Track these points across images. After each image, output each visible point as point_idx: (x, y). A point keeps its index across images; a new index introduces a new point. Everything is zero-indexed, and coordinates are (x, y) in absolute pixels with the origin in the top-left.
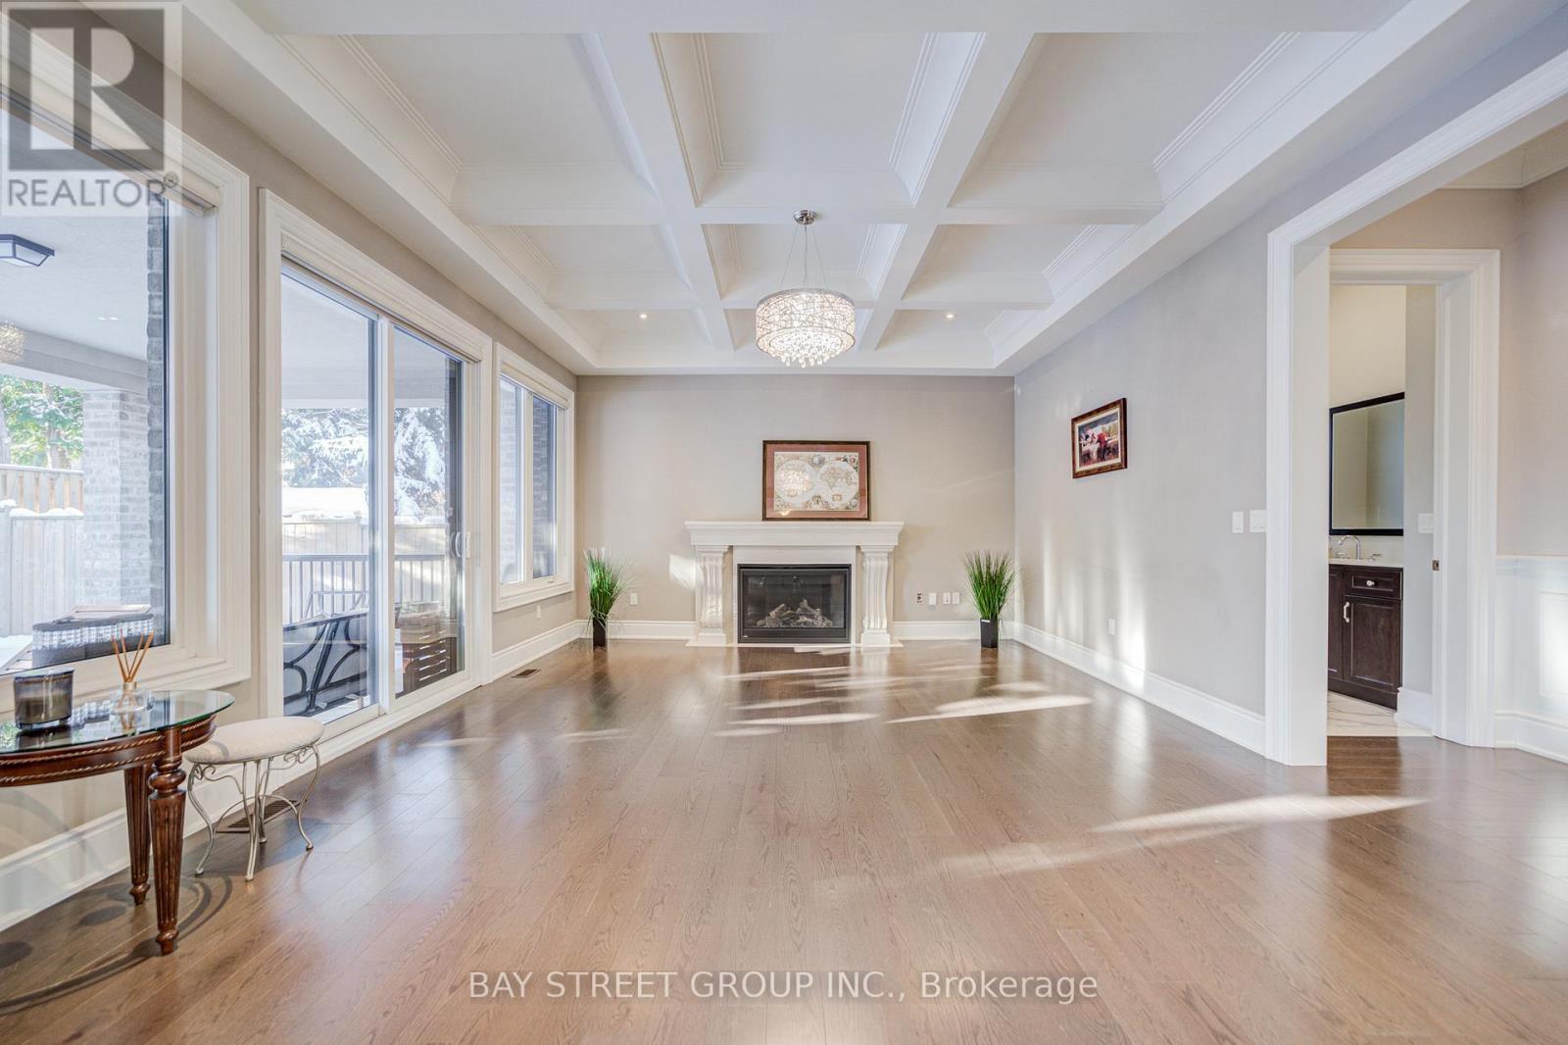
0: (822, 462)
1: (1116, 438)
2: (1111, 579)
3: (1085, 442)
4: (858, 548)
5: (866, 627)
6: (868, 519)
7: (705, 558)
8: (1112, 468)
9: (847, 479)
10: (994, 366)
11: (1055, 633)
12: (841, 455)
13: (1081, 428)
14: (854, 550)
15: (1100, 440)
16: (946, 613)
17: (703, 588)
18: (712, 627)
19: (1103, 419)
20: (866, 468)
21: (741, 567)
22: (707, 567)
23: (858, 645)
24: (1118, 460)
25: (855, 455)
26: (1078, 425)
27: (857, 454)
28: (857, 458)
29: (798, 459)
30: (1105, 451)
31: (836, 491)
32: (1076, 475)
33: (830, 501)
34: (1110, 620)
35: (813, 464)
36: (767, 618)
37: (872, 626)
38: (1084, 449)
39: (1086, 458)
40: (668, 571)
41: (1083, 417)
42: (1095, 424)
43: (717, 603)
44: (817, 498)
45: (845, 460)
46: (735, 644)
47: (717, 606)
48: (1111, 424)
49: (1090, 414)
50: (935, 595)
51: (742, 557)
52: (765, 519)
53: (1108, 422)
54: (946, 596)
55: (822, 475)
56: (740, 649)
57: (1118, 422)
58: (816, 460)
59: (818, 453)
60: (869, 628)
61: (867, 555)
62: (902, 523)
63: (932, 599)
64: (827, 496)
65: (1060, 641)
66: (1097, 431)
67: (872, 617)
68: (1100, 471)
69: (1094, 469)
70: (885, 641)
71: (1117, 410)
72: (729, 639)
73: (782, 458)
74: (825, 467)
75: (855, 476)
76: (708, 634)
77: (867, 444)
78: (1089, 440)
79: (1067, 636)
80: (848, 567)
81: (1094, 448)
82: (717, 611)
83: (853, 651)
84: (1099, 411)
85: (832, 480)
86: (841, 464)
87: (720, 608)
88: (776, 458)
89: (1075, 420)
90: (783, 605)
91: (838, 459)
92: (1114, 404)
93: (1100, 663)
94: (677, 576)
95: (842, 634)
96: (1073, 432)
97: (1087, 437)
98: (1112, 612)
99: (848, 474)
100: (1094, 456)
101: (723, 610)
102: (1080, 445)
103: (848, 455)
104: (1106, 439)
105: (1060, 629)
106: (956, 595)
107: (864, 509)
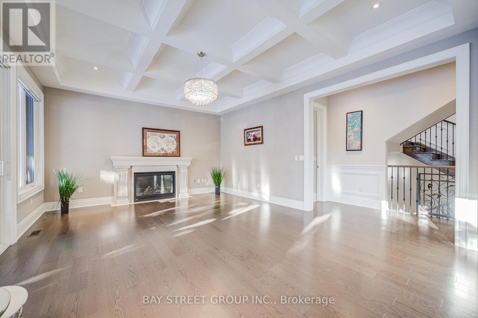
0: (164, 137)
1: (260, 136)
2: (258, 173)
3: (249, 136)
4: (177, 166)
5: (180, 192)
6: (180, 156)
7: (120, 171)
8: (259, 144)
9: (172, 143)
10: (218, 112)
11: (237, 188)
12: (170, 135)
13: (247, 132)
14: (176, 166)
15: (254, 136)
16: (203, 185)
17: (118, 183)
18: (123, 197)
19: (256, 130)
20: (178, 140)
21: (135, 173)
22: (121, 174)
23: (178, 198)
24: (261, 142)
25: (175, 135)
26: (246, 131)
27: (176, 135)
28: (176, 136)
29: (155, 135)
30: (255, 139)
31: (169, 147)
32: (245, 145)
33: (167, 150)
34: (258, 184)
35: (161, 137)
36: (144, 192)
37: (183, 191)
38: (248, 138)
39: (249, 140)
40: (99, 177)
41: (248, 129)
42: (252, 132)
43: (125, 188)
44: (163, 149)
45: (172, 137)
46: (133, 203)
47: (125, 189)
48: (258, 132)
49: (251, 129)
50: (199, 180)
51: (135, 170)
52: (144, 156)
53: (257, 131)
54: (203, 180)
55: (164, 141)
56: (135, 205)
57: (260, 132)
58: (162, 136)
59: (162, 134)
60: (181, 192)
61: (180, 168)
62: (192, 158)
63: (199, 181)
64: (166, 148)
65: (240, 191)
66: (253, 133)
67: (183, 189)
68: (254, 144)
69: (252, 144)
70: (187, 196)
71: (260, 129)
72: (131, 201)
73: (150, 134)
74: (165, 139)
75: (175, 142)
76: (121, 201)
77: (179, 132)
78: (250, 135)
79: (242, 189)
80: (174, 172)
81: (252, 138)
82: (125, 191)
83: (176, 201)
84: (254, 128)
85: (167, 143)
86: (170, 138)
87: (126, 190)
88: (147, 134)
89: (245, 130)
90: (149, 187)
91: (169, 136)
92: (259, 127)
93: (255, 195)
94: (104, 179)
95: (173, 195)
96: (245, 133)
97: (249, 135)
98: (258, 181)
99: (173, 141)
100: (252, 140)
101: (128, 190)
102: (247, 137)
103: (173, 135)
104: (256, 136)
105: (239, 187)
106: (205, 180)
107: (177, 154)
